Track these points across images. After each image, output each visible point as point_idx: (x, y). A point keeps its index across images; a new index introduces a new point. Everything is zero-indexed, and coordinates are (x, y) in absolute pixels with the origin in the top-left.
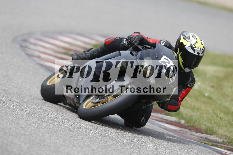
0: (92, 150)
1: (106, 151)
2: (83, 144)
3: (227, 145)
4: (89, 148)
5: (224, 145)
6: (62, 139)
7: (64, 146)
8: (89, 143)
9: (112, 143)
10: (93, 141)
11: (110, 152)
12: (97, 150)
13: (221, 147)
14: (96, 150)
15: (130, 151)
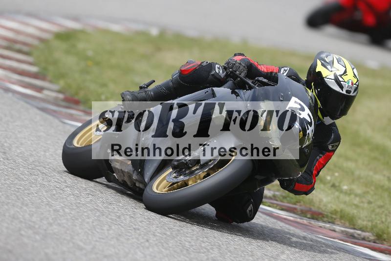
0: (56, 211)
1: (78, 212)
2: (40, 201)
3: (281, 201)
4: (50, 207)
5: (275, 202)
6: (3, 193)
7: (7, 205)
8: (50, 200)
9: (88, 200)
10: (57, 196)
11: (86, 214)
12: (64, 210)
13: (271, 205)
14: (61, 211)
15: (117, 212)
